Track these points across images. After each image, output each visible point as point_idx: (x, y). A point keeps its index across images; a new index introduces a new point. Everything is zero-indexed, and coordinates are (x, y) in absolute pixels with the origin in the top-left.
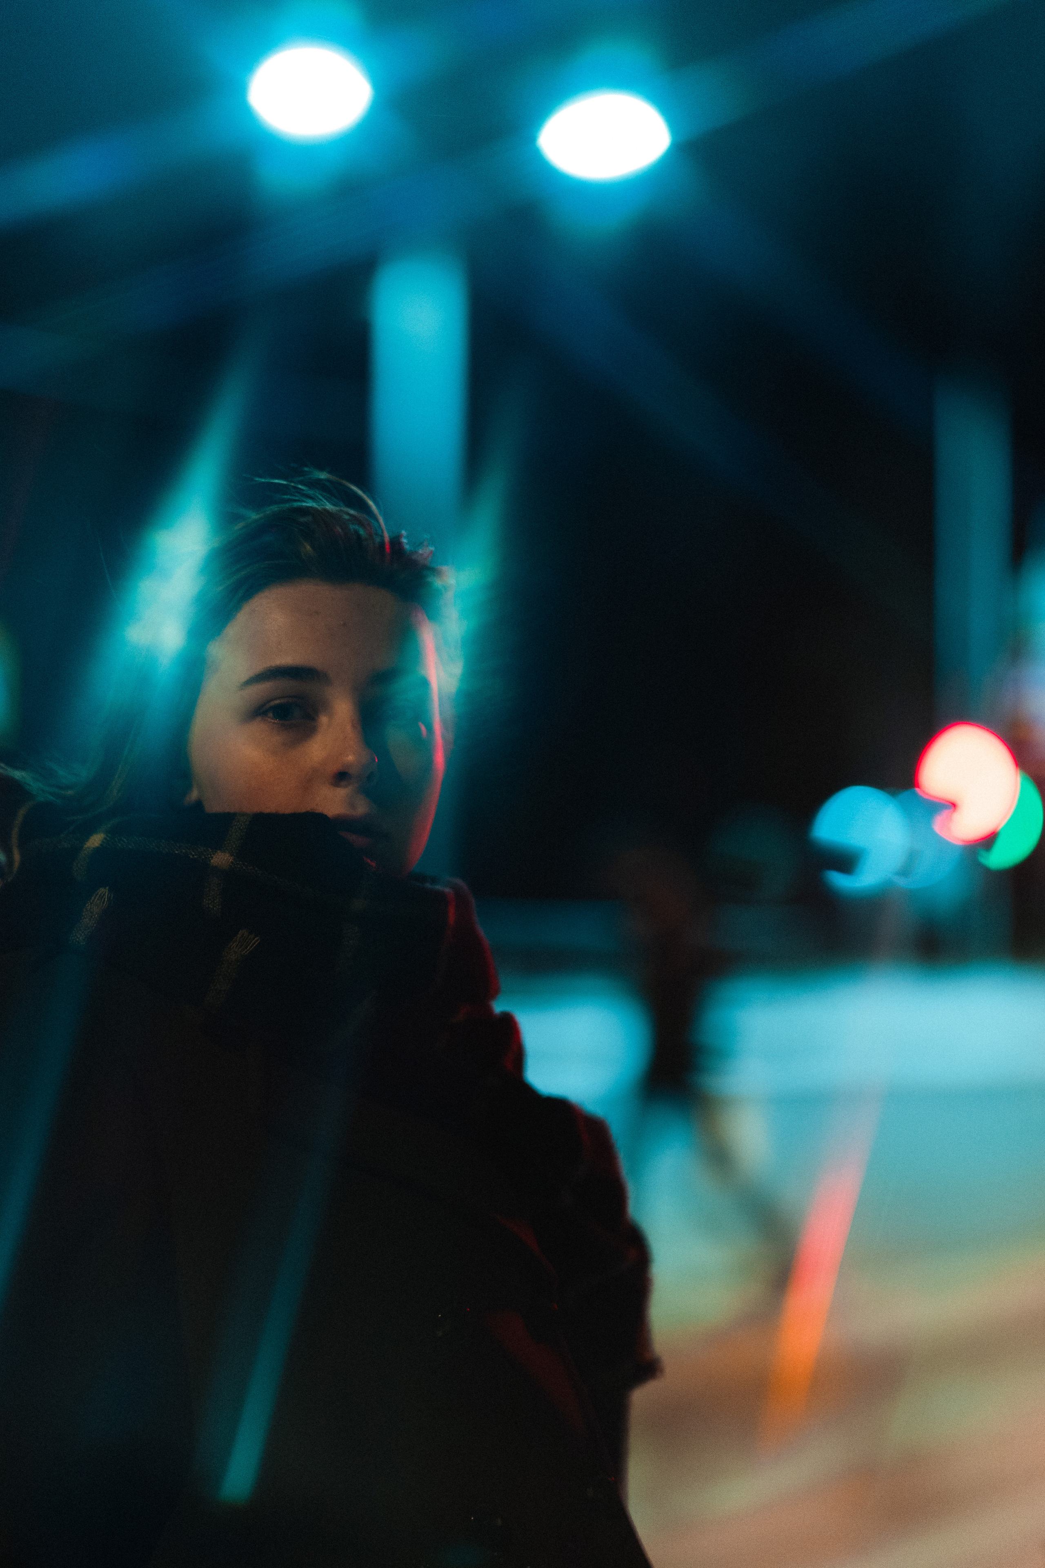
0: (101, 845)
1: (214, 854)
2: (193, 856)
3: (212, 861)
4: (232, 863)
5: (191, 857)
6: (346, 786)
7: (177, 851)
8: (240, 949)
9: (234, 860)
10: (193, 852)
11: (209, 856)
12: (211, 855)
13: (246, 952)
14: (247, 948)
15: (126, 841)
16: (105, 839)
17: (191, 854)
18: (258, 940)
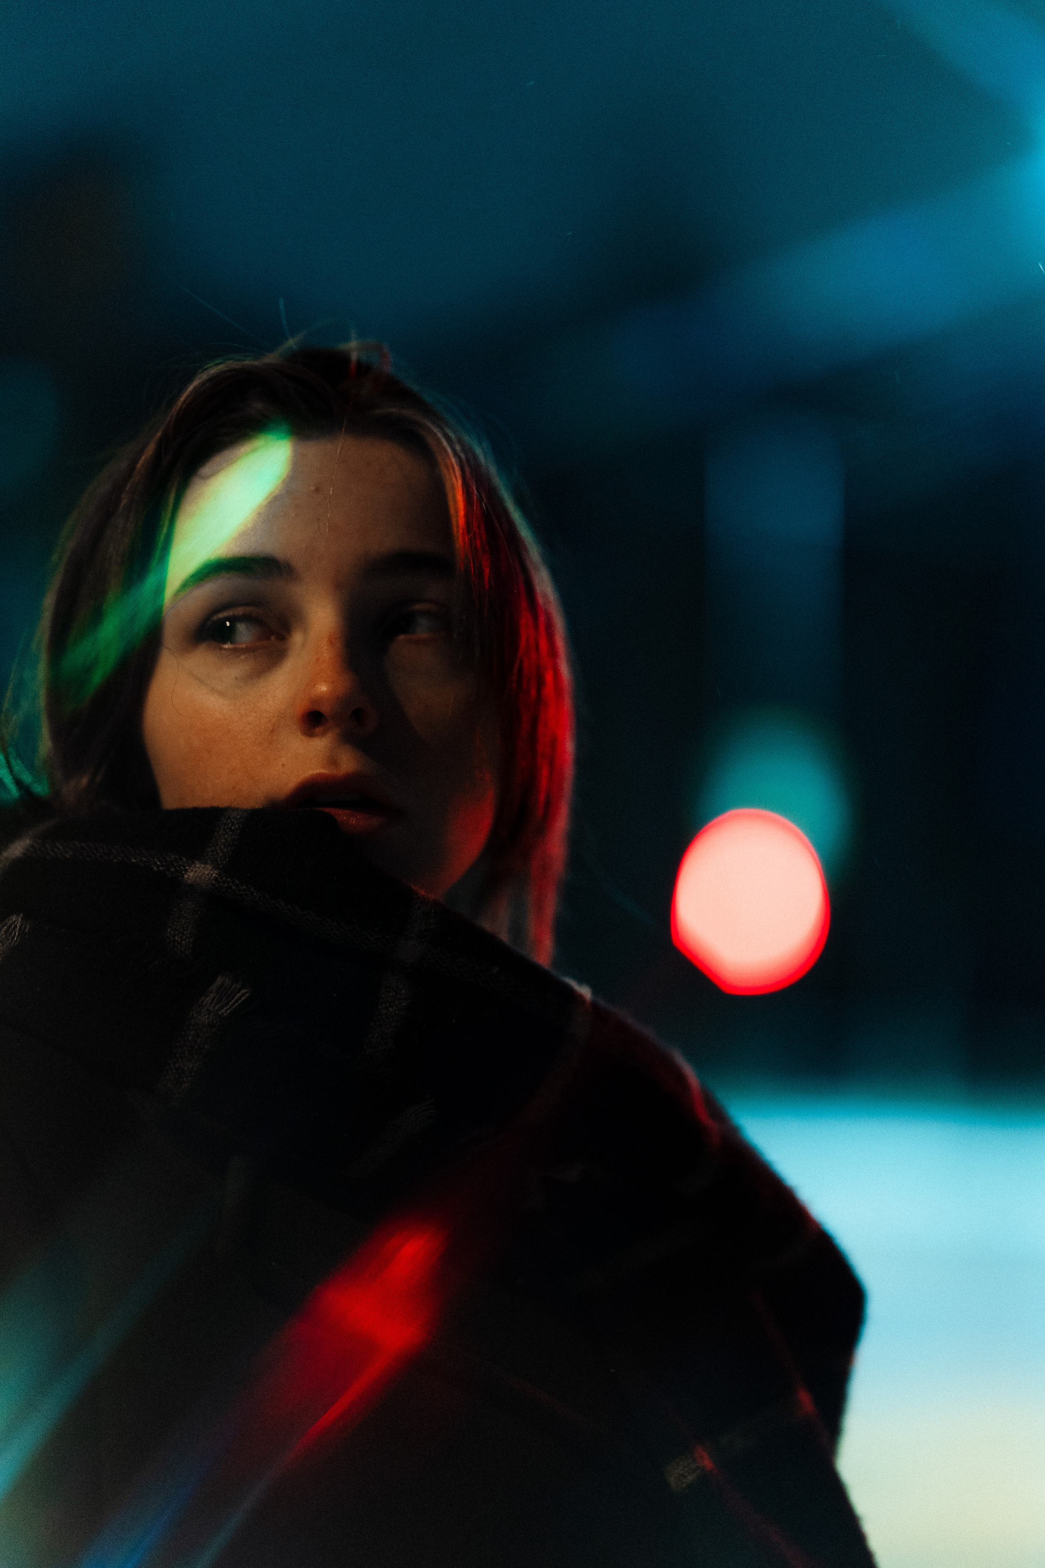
0: (25, 854)
1: (190, 866)
2: (158, 867)
3: (186, 876)
4: (216, 879)
5: (155, 868)
6: (323, 734)
7: (135, 859)
8: (216, 1008)
9: (219, 874)
10: (159, 861)
11: (182, 868)
12: (184, 867)
13: (227, 1010)
14: (228, 1003)
15: (61, 848)
16: (32, 846)
17: (155, 864)
18: (246, 993)
